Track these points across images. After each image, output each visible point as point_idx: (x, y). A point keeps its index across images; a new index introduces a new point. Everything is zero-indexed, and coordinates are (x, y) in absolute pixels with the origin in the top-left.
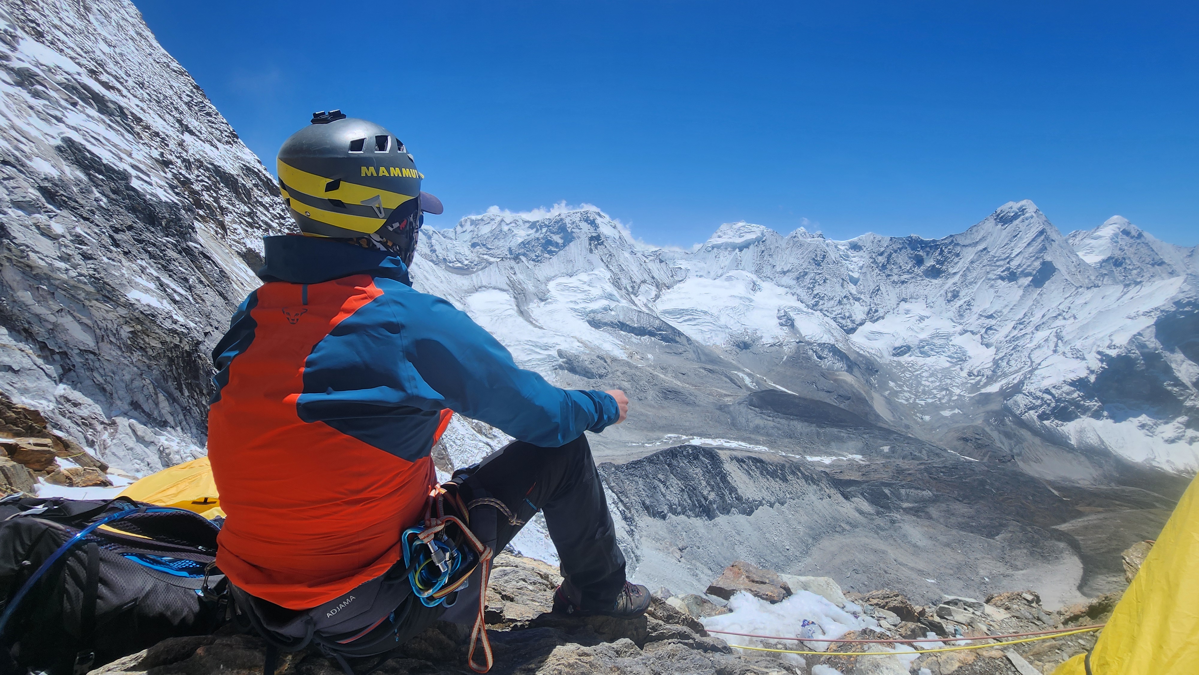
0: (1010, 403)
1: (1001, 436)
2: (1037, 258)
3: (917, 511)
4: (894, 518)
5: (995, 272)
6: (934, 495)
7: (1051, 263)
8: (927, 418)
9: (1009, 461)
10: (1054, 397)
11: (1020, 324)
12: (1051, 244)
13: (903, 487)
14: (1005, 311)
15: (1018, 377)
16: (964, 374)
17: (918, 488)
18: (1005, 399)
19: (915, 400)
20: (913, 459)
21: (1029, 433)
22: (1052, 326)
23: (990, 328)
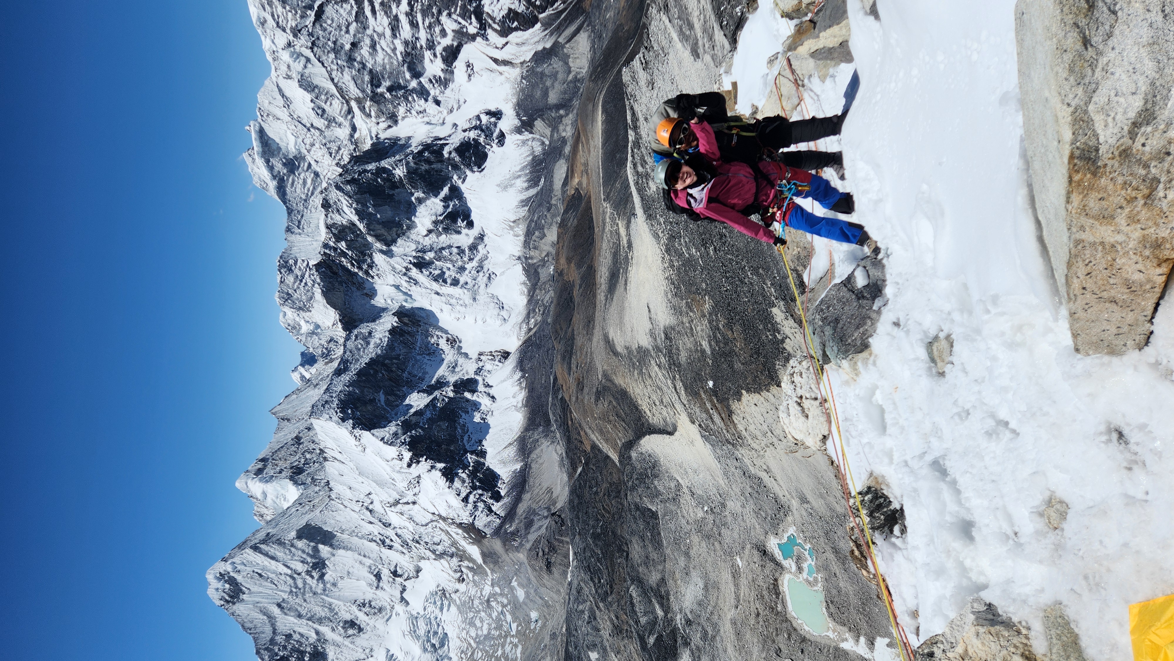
0: (488, 531)
1: (531, 531)
2: (292, 545)
3: (662, 597)
4: (683, 622)
5: (314, 586)
6: (632, 583)
7: (298, 531)
8: (534, 615)
9: (559, 516)
10: (470, 493)
11: (383, 542)
12: (273, 536)
13: (637, 622)
14: (368, 562)
15: (454, 530)
16: (462, 587)
17: (632, 604)
18: (485, 537)
19: (513, 636)
20: (595, 619)
21: (520, 505)
22: (383, 512)
23: (395, 574)
